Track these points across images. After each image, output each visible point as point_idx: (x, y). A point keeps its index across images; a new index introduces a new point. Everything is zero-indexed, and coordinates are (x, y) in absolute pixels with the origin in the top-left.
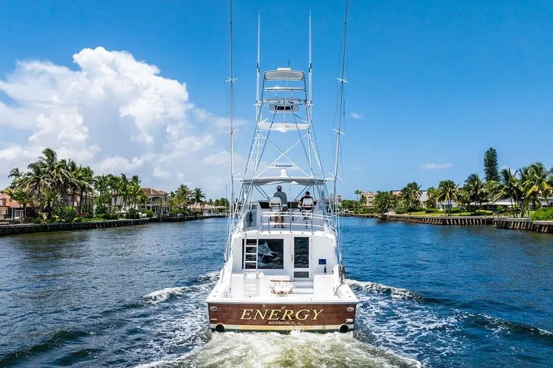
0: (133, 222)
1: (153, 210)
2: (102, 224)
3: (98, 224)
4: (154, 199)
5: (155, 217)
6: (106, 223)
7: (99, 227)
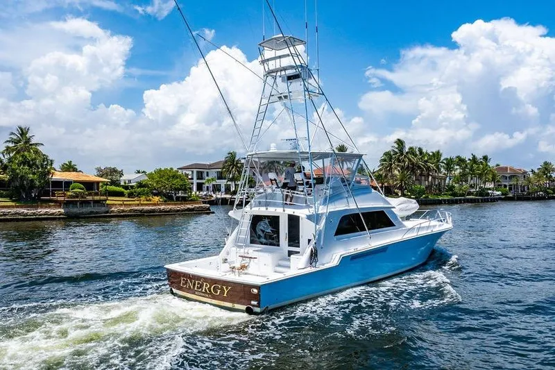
0: (482, 199)
1: (510, 189)
2: (448, 200)
3: (445, 200)
4: (511, 177)
5: (511, 195)
6: (452, 200)
7: (445, 203)
